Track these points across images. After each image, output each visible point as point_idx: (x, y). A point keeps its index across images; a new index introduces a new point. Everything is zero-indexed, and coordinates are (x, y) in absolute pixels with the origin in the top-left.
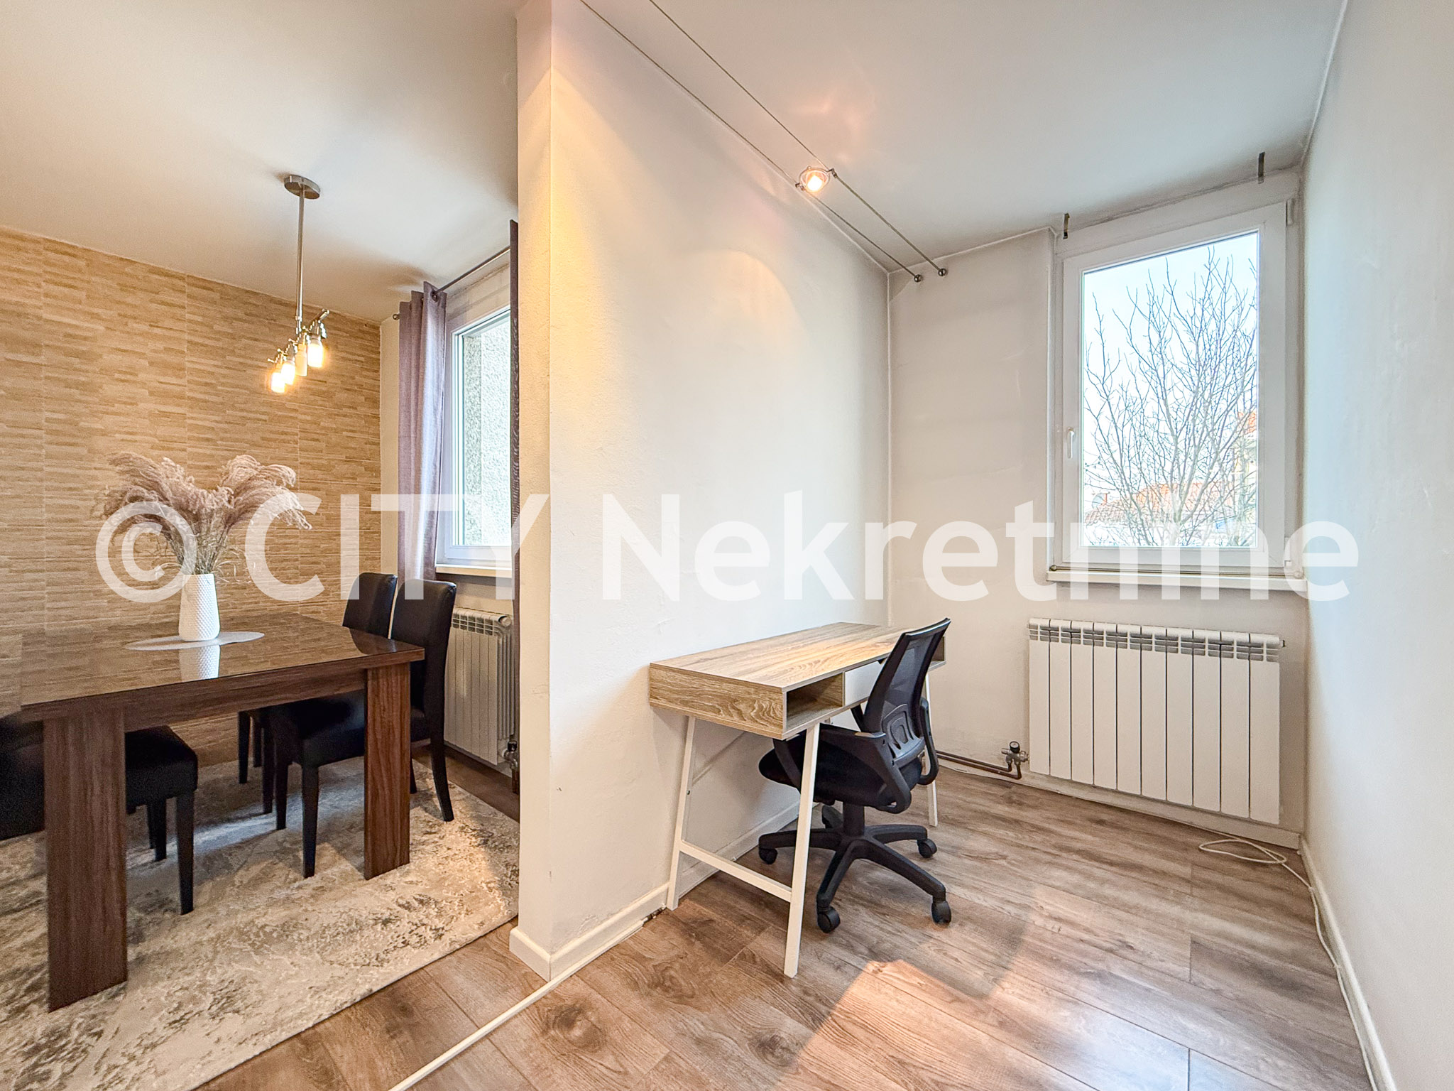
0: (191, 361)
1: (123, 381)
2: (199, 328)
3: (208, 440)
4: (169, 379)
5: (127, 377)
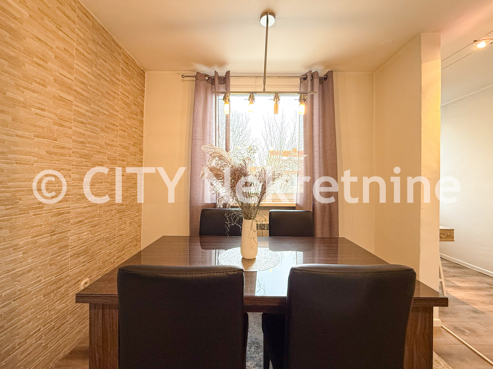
0: (77, 64)
1: (39, 65)
2: (82, 42)
3: (82, 123)
4: (65, 73)
5: (42, 63)
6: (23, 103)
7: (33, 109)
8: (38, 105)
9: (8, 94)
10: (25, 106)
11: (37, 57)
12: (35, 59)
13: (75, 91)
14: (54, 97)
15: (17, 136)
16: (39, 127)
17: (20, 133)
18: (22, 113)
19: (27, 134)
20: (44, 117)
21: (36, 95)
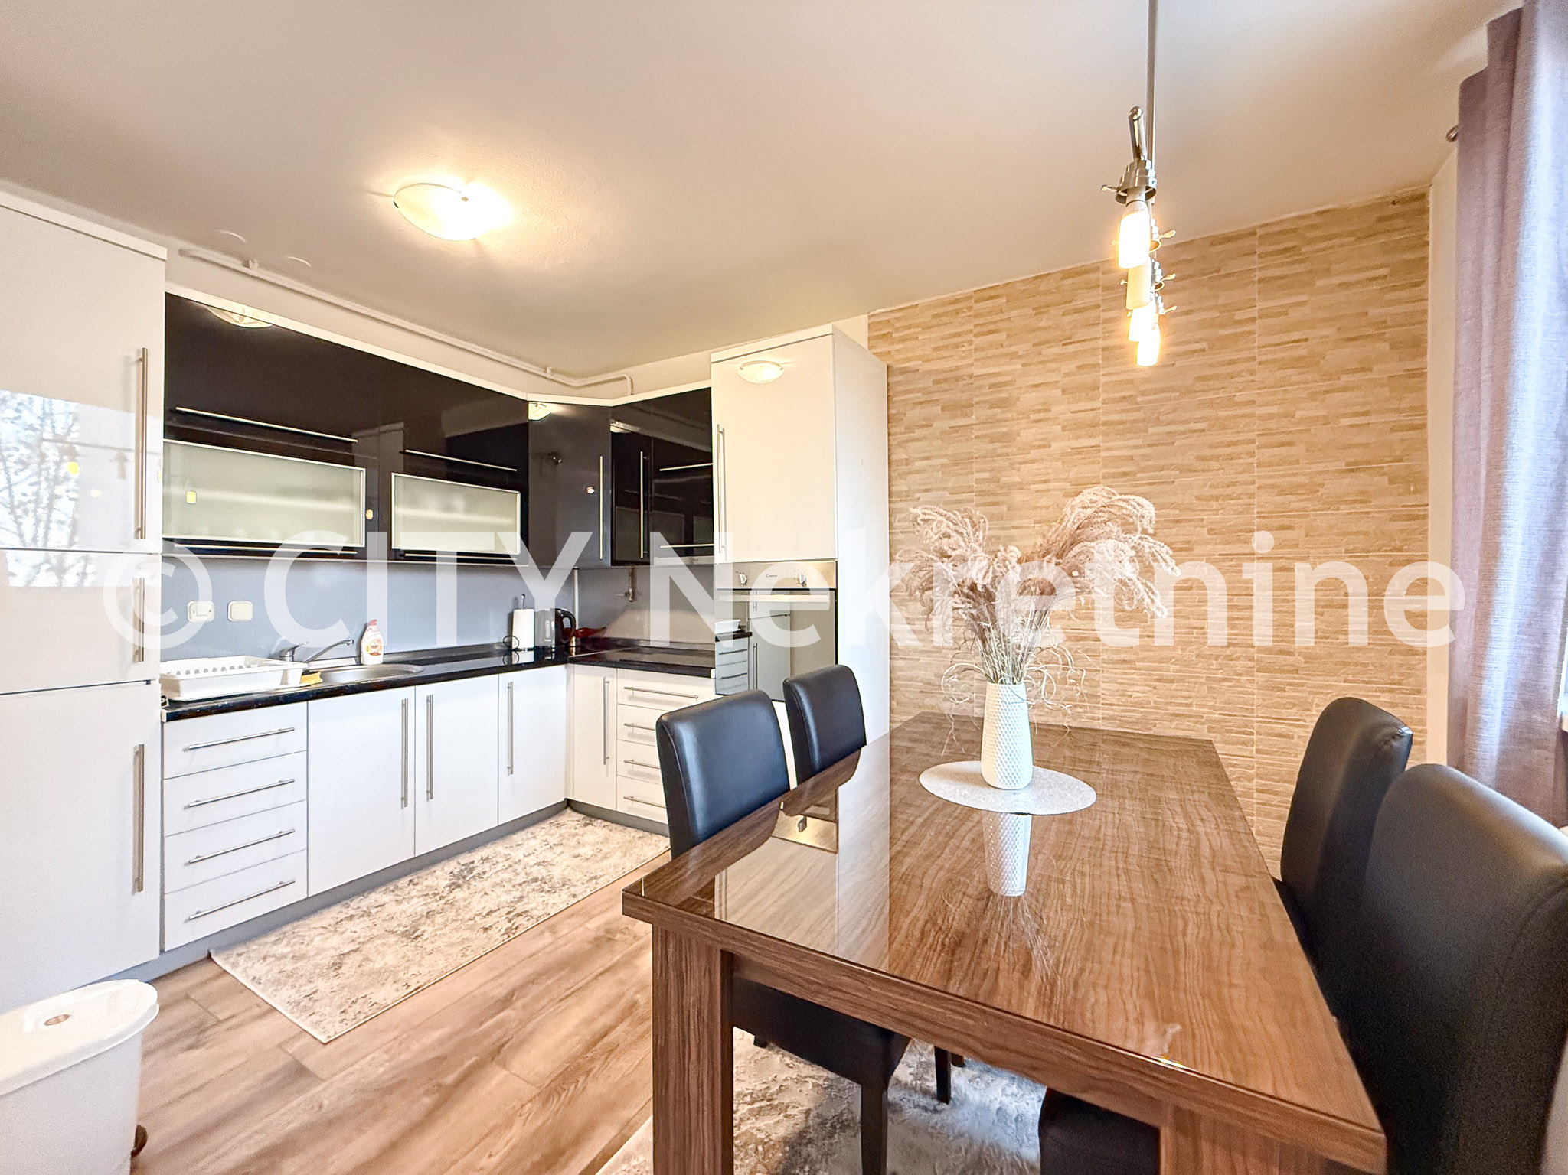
1: (1037, 421)
4: (1082, 406)
5: (1041, 415)
6: (1019, 483)
7: (1032, 486)
8: (1038, 478)
9: (1003, 479)
10: (1021, 487)
11: (1035, 412)
12: (1032, 417)
13: (1105, 424)
14: (1064, 454)
15: (1013, 528)
16: (1041, 508)
17: (1016, 523)
18: (1018, 497)
19: (1024, 522)
20: (1048, 491)
21: (1036, 466)
